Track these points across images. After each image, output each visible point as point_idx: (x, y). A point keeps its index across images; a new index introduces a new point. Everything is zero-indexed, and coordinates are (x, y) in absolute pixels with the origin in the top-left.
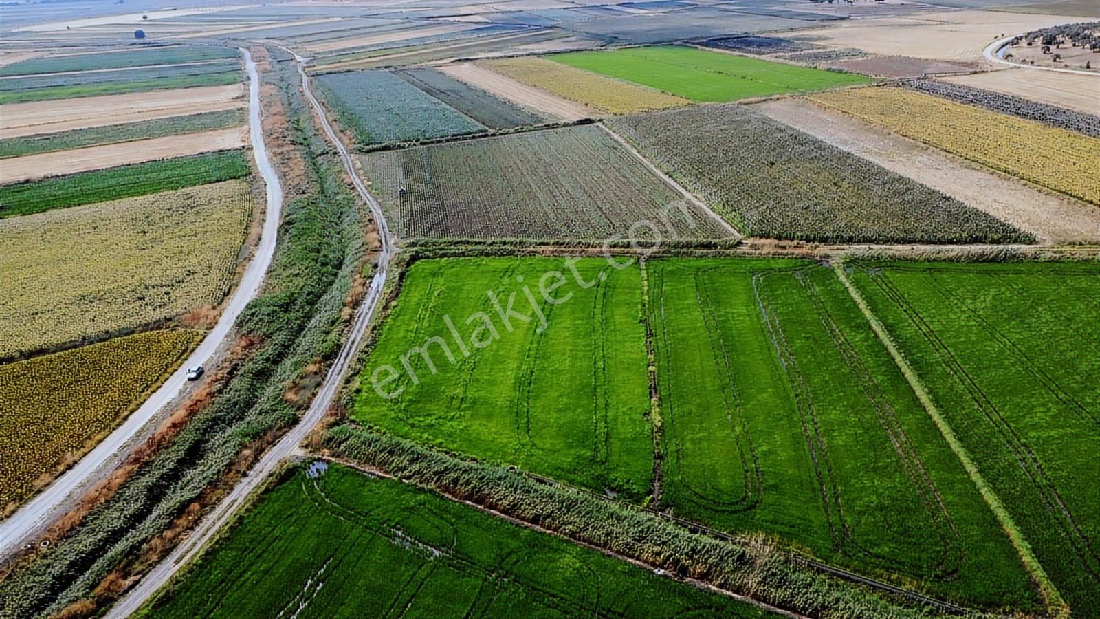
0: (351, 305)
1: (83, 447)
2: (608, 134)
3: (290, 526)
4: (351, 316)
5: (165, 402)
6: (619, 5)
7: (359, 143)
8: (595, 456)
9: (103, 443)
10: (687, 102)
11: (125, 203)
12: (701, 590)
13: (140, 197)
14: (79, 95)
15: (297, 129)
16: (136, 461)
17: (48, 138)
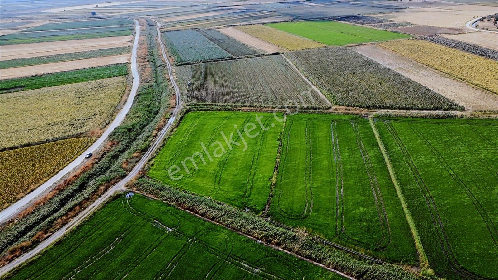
0: (157, 130)
1: (38, 183)
2: (285, 59)
3: (113, 217)
4: (156, 134)
5: (74, 167)
6: (305, 1)
7: (176, 62)
8: (245, 195)
9: (47, 182)
10: (324, 45)
11: (74, 85)
12: (275, 250)
13: (81, 83)
14: (64, 40)
15: (151, 55)
16: (58, 189)
17: (48, 58)
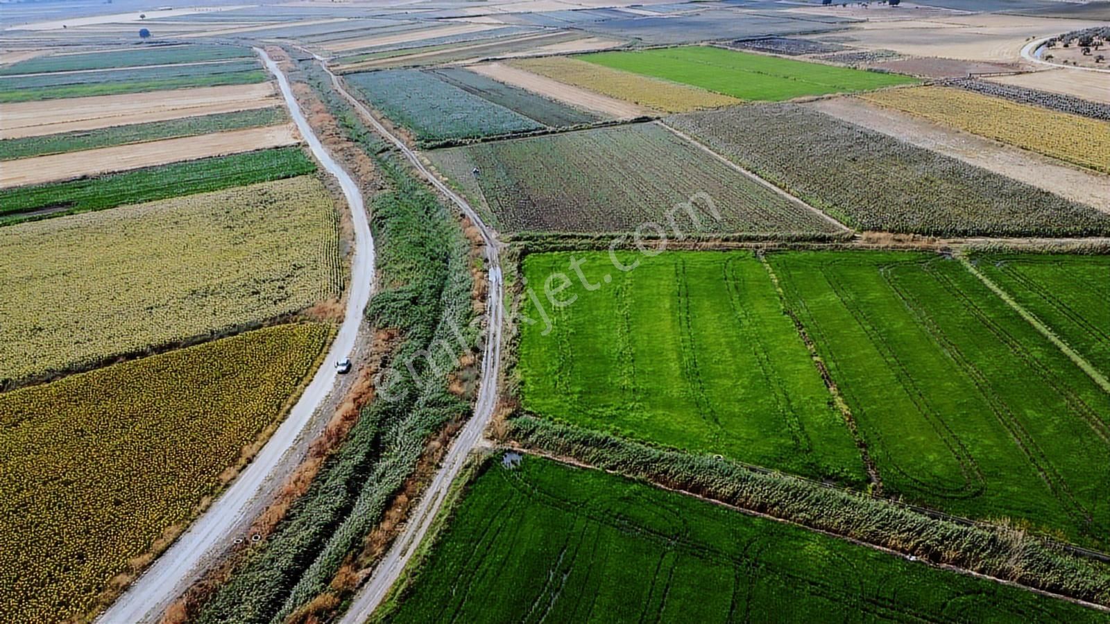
0: (479, 298)
1: (256, 440)
2: (671, 132)
3: (508, 517)
4: (483, 309)
5: (322, 396)
6: (628, 7)
7: (418, 140)
9: (276, 437)
10: (739, 101)
11: (198, 199)
13: (212, 193)
14: (103, 93)
15: (347, 127)
16: (319, 454)
17: (88, 135)
